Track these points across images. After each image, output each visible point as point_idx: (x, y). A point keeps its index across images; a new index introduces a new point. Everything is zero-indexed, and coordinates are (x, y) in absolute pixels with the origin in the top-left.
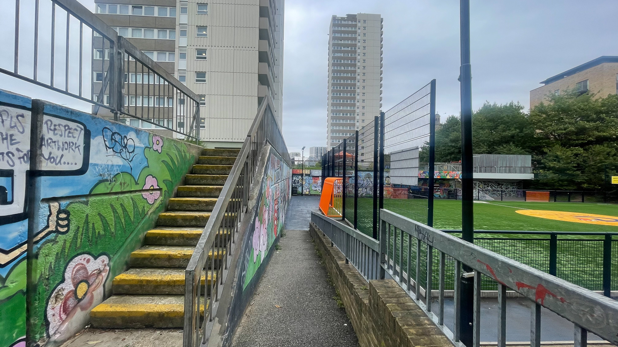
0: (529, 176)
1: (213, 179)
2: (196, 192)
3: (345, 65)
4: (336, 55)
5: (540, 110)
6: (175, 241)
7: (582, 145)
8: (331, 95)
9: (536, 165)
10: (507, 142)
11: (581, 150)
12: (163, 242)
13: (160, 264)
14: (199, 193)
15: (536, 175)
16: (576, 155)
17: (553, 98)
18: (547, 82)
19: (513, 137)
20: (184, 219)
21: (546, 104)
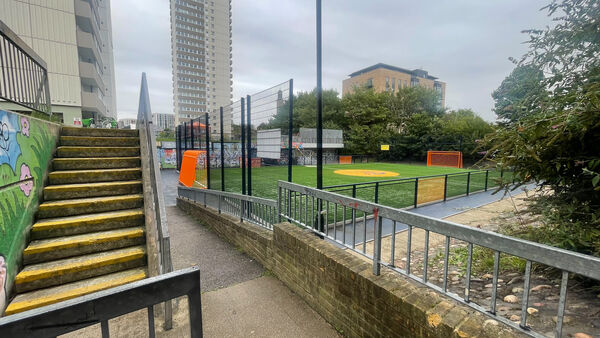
0: (341, 146)
1: (94, 162)
2: (77, 178)
3: (191, 25)
4: (181, 11)
5: (348, 97)
6: (76, 230)
7: (368, 124)
8: (176, 57)
9: (346, 138)
10: (329, 119)
11: (367, 127)
12: (59, 233)
13: (67, 254)
14: (81, 179)
15: (345, 145)
16: (365, 131)
17: (355, 90)
18: (353, 75)
19: (332, 115)
20: (77, 207)
21: (351, 93)
